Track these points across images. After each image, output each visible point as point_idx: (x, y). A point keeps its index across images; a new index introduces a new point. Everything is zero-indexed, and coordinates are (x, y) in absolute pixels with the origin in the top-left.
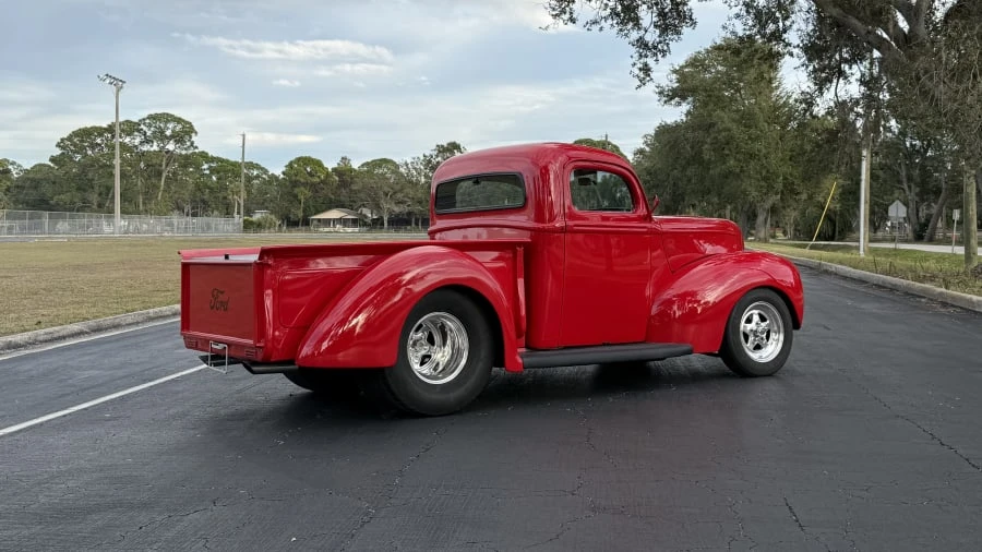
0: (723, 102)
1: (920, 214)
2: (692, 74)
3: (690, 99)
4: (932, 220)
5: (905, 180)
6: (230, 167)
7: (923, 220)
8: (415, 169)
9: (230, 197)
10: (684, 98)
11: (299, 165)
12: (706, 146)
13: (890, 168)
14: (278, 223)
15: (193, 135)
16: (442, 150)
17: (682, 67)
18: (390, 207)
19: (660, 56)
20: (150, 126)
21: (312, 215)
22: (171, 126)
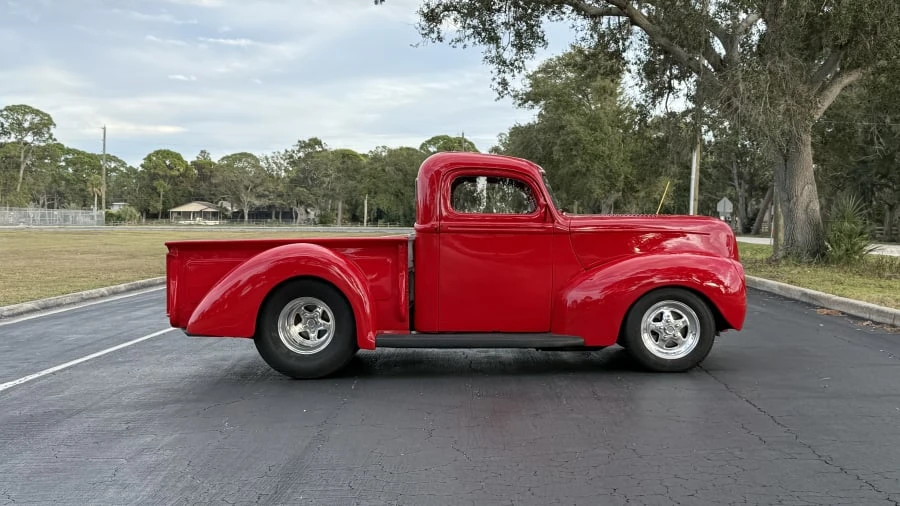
0: (572, 106)
1: (749, 209)
2: (544, 80)
3: (542, 103)
4: (759, 214)
5: (736, 177)
6: (86, 159)
7: (751, 215)
8: (275, 163)
9: (90, 189)
10: (536, 101)
11: (158, 158)
12: (556, 148)
13: (722, 167)
14: (138, 215)
15: (52, 127)
16: (303, 145)
17: (536, 73)
18: (251, 201)
19: (516, 72)
20: (7, 117)
21: (171, 208)
22: (29, 117)
